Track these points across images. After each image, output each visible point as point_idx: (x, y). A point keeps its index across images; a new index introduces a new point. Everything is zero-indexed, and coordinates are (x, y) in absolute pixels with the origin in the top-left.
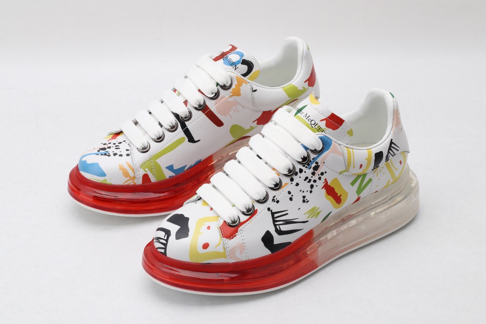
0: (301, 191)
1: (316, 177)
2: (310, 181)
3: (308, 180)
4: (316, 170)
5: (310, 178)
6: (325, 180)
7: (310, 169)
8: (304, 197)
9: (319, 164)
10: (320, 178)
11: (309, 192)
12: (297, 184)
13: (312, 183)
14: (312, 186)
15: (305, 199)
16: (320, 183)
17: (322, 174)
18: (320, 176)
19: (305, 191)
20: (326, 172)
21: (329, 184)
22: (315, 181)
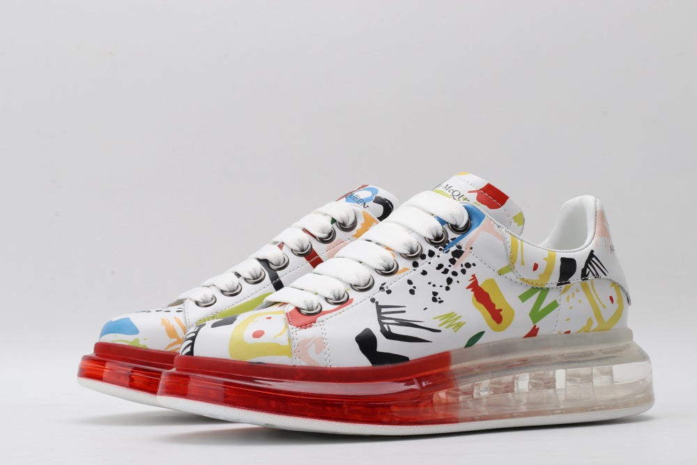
0: (430, 283)
1: (457, 268)
2: (446, 271)
3: (442, 270)
4: (458, 258)
5: (446, 266)
6: (474, 276)
7: (447, 252)
8: (435, 294)
9: (463, 249)
10: (464, 272)
11: (444, 288)
12: (424, 273)
13: (449, 275)
14: (449, 281)
15: (437, 297)
16: (465, 280)
17: (468, 265)
18: (464, 267)
19: (438, 286)
20: (474, 265)
21: (480, 284)
22: (455, 274)
